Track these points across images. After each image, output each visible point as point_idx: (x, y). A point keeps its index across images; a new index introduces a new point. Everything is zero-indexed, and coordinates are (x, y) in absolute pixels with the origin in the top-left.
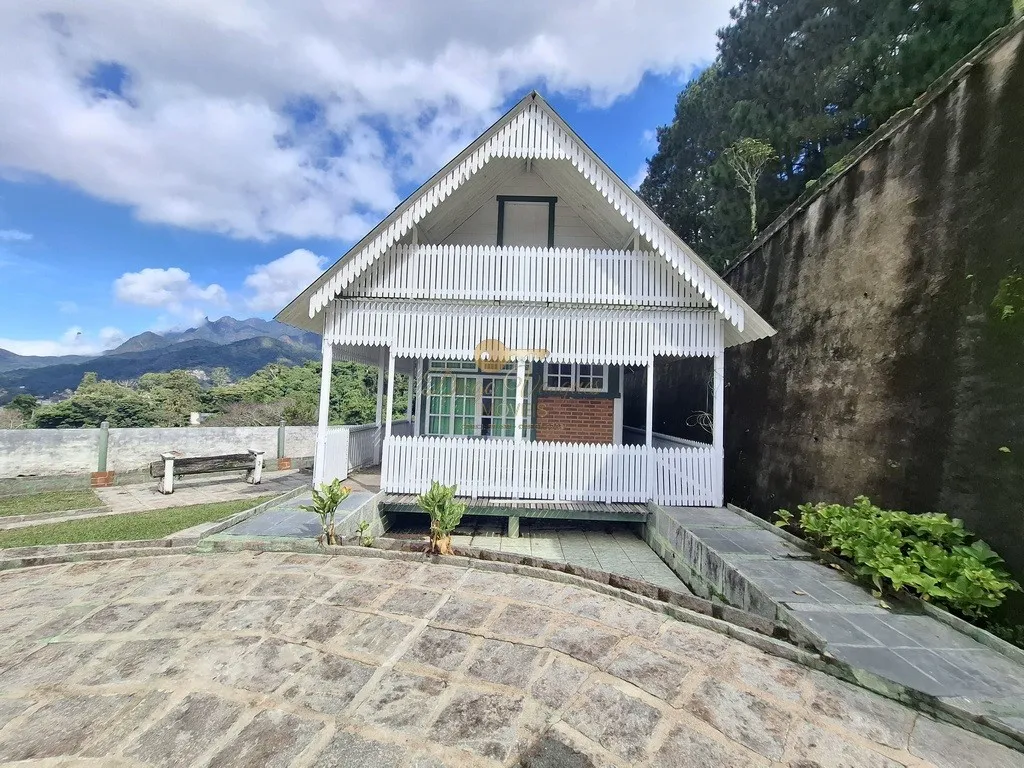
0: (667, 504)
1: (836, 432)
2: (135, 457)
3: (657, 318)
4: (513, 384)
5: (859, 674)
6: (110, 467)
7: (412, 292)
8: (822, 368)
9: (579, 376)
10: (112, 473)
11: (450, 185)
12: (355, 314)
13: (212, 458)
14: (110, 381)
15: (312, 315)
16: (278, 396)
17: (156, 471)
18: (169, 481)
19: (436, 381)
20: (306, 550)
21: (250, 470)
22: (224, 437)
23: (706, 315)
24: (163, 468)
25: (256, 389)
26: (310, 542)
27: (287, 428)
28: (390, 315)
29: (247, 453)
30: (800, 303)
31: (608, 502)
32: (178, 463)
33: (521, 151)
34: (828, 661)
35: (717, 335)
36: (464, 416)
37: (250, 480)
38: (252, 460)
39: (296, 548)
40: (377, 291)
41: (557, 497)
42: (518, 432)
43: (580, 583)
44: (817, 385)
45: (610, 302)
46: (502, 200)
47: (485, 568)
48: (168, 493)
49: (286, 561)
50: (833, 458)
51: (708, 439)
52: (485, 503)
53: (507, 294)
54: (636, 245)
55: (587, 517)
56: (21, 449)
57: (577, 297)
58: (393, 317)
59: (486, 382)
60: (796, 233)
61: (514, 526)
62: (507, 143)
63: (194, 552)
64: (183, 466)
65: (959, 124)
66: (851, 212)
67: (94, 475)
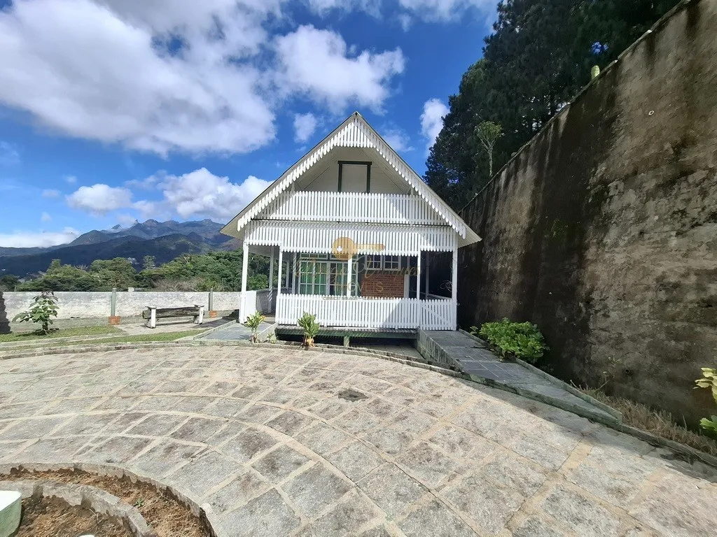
0: (427, 329)
1: (504, 290)
2: (130, 309)
3: (423, 231)
4: (346, 265)
5: (472, 377)
6: (117, 314)
7: (291, 217)
8: (501, 258)
9: (385, 262)
10: (119, 317)
11: (312, 161)
12: (261, 228)
13: (176, 309)
14: (70, 265)
15: (239, 229)
16: (190, 276)
17: (146, 316)
18: (153, 322)
19: (304, 264)
20: (245, 345)
21: (196, 316)
22: (178, 298)
23: (445, 229)
24: (150, 314)
25: (174, 271)
26: (246, 342)
27: (214, 293)
28: (280, 229)
29: (193, 306)
30: (495, 224)
31: (396, 328)
32: (158, 311)
33: (350, 143)
34: (463, 373)
35: (454, 242)
36: (320, 284)
37: (196, 322)
38: (197, 310)
39: (239, 345)
40: (273, 216)
41: (369, 326)
42: (349, 292)
43: (372, 356)
44: (499, 267)
45: (397, 222)
46: (341, 163)
47: (330, 352)
48: (153, 328)
49: (236, 349)
50: (502, 302)
51: (450, 295)
52: (331, 328)
53: (342, 218)
54: (412, 193)
55: (385, 336)
56: (71, 303)
57: (380, 219)
58: (281, 231)
59: (333, 266)
60: (497, 186)
61: (347, 342)
62: (342, 139)
63: (191, 346)
64: (161, 313)
65: (550, 145)
66: (516, 179)
67: (110, 318)
